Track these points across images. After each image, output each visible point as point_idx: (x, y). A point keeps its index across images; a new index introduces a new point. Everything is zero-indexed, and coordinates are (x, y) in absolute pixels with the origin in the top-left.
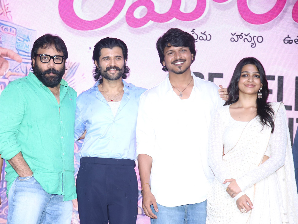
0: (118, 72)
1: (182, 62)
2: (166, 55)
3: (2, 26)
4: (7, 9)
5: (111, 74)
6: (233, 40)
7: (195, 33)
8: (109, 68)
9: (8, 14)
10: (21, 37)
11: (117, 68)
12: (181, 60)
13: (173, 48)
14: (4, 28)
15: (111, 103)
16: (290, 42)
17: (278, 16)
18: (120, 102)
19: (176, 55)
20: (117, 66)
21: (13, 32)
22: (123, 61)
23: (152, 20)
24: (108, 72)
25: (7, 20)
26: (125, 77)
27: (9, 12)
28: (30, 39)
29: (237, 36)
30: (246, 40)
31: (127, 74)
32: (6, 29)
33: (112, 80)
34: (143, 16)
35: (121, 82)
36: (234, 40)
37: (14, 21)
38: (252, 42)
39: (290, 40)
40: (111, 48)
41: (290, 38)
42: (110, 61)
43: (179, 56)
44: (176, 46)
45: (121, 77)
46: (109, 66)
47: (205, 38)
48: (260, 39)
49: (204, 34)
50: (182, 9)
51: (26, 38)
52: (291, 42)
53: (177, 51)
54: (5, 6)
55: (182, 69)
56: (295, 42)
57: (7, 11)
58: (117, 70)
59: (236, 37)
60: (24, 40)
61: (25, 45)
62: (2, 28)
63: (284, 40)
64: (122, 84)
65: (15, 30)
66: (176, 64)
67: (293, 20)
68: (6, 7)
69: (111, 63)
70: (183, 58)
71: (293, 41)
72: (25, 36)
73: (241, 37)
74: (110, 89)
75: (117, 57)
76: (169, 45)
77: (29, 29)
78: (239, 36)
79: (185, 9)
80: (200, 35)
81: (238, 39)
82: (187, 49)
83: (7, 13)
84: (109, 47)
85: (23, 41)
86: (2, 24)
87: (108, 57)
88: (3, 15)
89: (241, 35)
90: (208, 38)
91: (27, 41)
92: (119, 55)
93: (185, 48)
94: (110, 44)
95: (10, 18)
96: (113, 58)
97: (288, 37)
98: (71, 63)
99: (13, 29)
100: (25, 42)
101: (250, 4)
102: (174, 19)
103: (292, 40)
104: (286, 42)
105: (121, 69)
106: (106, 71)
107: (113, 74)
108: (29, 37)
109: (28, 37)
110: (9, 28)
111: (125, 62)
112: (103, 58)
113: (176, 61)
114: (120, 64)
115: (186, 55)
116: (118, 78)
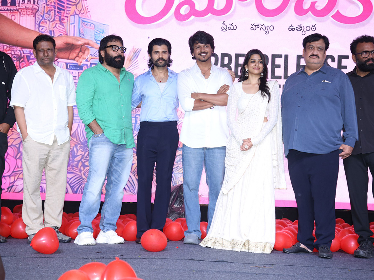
0: (164, 62)
1: (205, 54)
2: (195, 49)
3: (84, 23)
4: (87, 10)
5: (160, 63)
6: (252, 29)
7: (225, 24)
8: (159, 60)
9: (88, 13)
10: (98, 30)
11: (163, 60)
12: (204, 52)
13: (200, 44)
14: (85, 24)
15: (159, 83)
16: (293, 30)
17: (285, 10)
18: (165, 83)
19: (201, 49)
20: (163, 58)
21: (92, 27)
23: (194, 16)
24: (158, 62)
25: (87, 18)
26: (169, 66)
27: (89, 12)
28: (105, 32)
29: (255, 26)
30: (261, 29)
31: (170, 64)
32: (87, 24)
33: (160, 67)
34: (187, 13)
35: (166, 69)
36: (253, 29)
37: (92, 19)
38: (266, 31)
39: (293, 28)
40: (160, 46)
41: (293, 27)
42: (159, 54)
43: (204, 50)
44: (202, 43)
45: (166, 66)
46: (158, 58)
47: (232, 28)
48: (272, 28)
49: (231, 25)
50: (215, 7)
51: (101, 31)
52: (293, 29)
53: (202, 46)
54: (85, 8)
55: (206, 58)
56: (297, 29)
57: (87, 11)
58: (163, 61)
59: (255, 27)
60: (100, 32)
61: (101, 36)
62: (84, 24)
63: (289, 28)
64: (167, 70)
65: (93, 25)
66: (202, 55)
67: (295, 13)
68: (87, 8)
69: (160, 56)
70: (206, 51)
71: (295, 29)
72: (101, 29)
73: (258, 27)
74: (159, 73)
75: (164, 52)
76: (197, 42)
77: (103, 24)
78: (256, 26)
79: (218, 7)
80: (228, 26)
81: (256, 28)
82: (209, 45)
83: (87, 12)
84: (158, 45)
85: (100, 34)
86: (84, 21)
87: (158, 51)
88: (84, 14)
89: (258, 25)
90: (235, 28)
91: (102, 33)
92: (165, 50)
93: (207, 45)
94: (159, 42)
95: (90, 17)
96: (161, 52)
97: (292, 26)
98: (135, 49)
99: (92, 25)
100: (101, 34)
101: (264, 2)
102: (210, 14)
103: (294, 28)
104: (290, 29)
105: (166, 60)
106: (156, 62)
107: (161, 63)
108: (104, 30)
109: (103, 31)
110: (89, 24)
111: (169, 55)
112: (154, 52)
113: (201, 53)
115: (208, 49)
116: (164, 66)
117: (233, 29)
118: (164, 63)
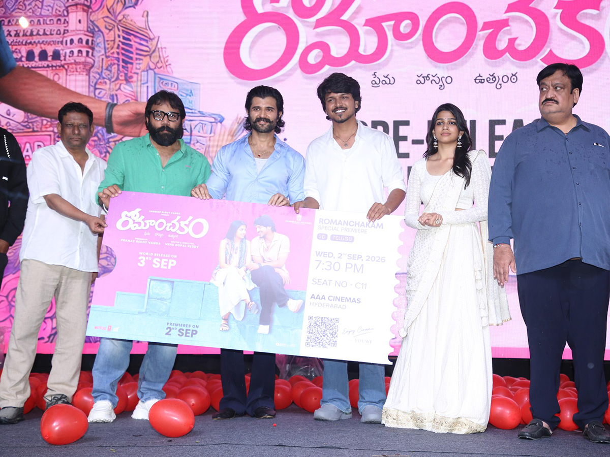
0: (268, 124)
1: (343, 110)
2: (327, 103)
3: (162, 81)
4: (167, 62)
5: (260, 126)
6: (419, 82)
7: (377, 76)
8: (259, 119)
9: (168, 67)
10: (183, 91)
11: (267, 120)
12: (341, 108)
13: (333, 95)
14: (164, 83)
15: (257, 159)
16: (481, 82)
17: (468, 53)
18: (266, 160)
19: (336, 103)
20: (267, 118)
21: (174, 87)
22: (276, 114)
23: (329, 65)
24: (258, 124)
25: (167, 74)
26: (279, 131)
27: (170, 64)
28: (194, 94)
29: (423, 77)
30: (433, 82)
31: (281, 128)
32: (166, 84)
33: (262, 132)
34: (318, 61)
36: (421, 82)
37: (176, 74)
38: (440, 84)
39: (481, 80)
40: (263, 98)
41: (482, 77)
43: (339, 103)
44: (337, 93)
45: (274, 130)
46: (258, 117)
47: (388, 82)
48: (449, 80)
49: (386, 77)
50: (361, 51)
51: (188, 93)
52: (483, 81)
53: (337, 98)
54: (164, 59)
55: (343, 117)
56: (487, 81)
57: (167, 64)
58: (267, 122)
59: (423, 79)
60: (187, 95)
61: (188, 101)
62: (162, 83)
63: (475, 80)
64: (274, 139)
65: (176, 84)
66: (337, 112)
67: (484, 56)
68: (166, 59)
69: (261, 114)
70: (344, 106)
71: (486, 80)
72: (187, 90)
73: (428, 78)
74: (259, 142)
75: (268, 109)
76: (329, 91)
77: (192, 83)
78: (425, 78)
79: (365, 51)
80: (382, 78)
81: (425, 81)
82: (350, 96)
83: (166, 66)
84: (261, 97)
85: (186, 97)
86: (162, 79)
87: (259, 107)
88: (162, 69)
89: (428, 76)
90: (392, 82)
91: (190, 96)
92: (271, 106)
93: (346, 95)
94: (262, 93)
95: (170, 71)
96: (263, 109)
97: (480, 76)
98: (240, 118)
99: (174, 84)
100: (188, 97)
101: (436, 41)
102: (353, 62)
103: (484, 80)
104: (477, 81)
105: (273, 122)
106: (255, 122)
107: (263, 125)
108: (193, 92)
109: (191, 92)
110: (170, 83)
111: (278, 115)
112: (253, 108)
113: (336, 109)
114: (272, 116)
115: (348, 103)
116: (268, 131)
117: (390, 83)
118: (268, 126)
